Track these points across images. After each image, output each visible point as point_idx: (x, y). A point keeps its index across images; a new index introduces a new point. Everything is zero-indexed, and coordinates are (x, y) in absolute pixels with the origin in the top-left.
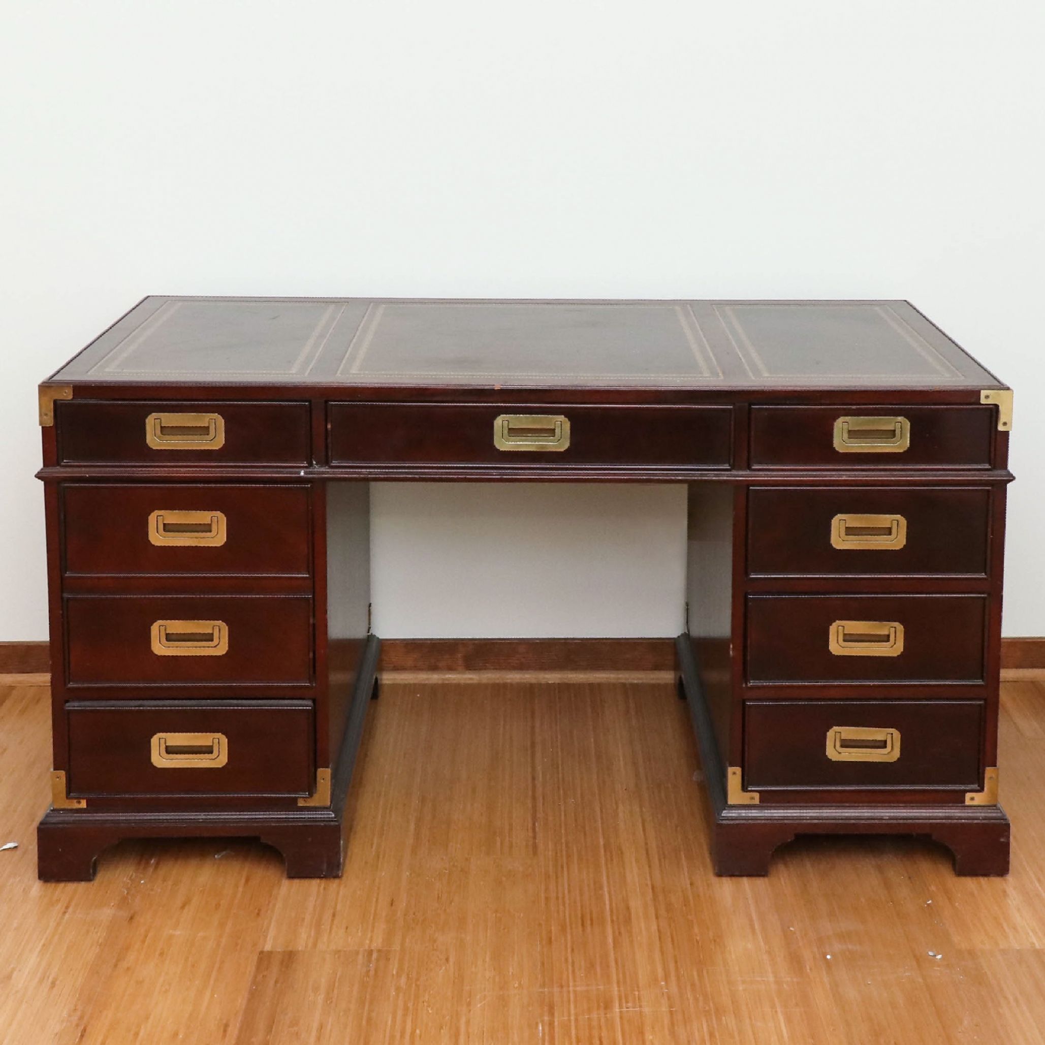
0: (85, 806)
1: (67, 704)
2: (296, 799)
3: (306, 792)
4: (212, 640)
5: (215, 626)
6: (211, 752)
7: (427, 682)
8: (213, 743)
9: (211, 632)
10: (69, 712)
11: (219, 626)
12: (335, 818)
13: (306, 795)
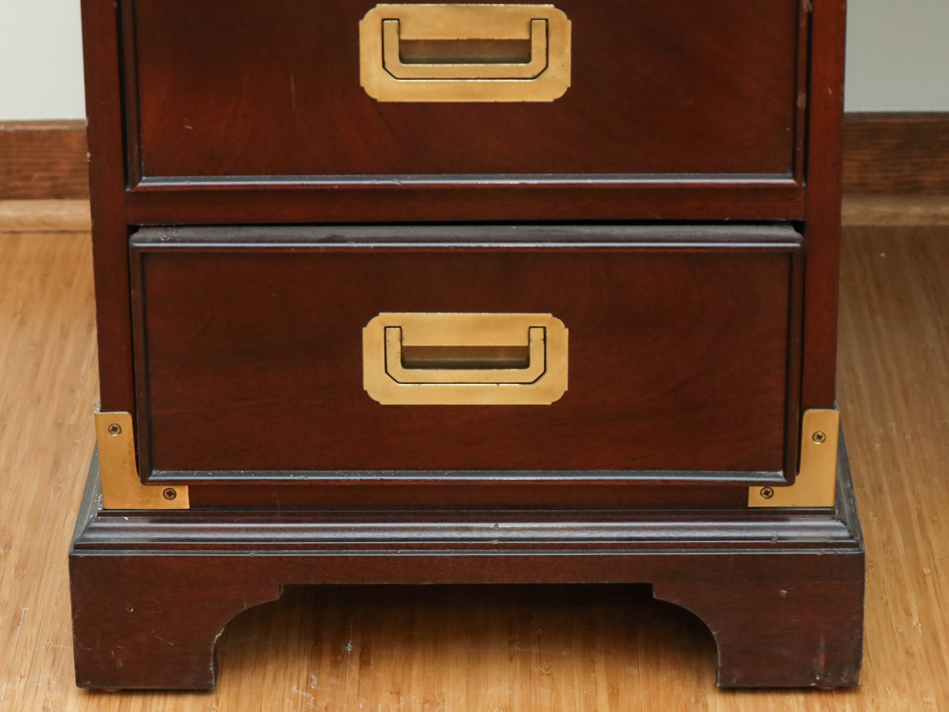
0: (187, 506)
1: (136, 236)
2: (744, 488)
3: (777, 470)
4: (527, 59)
5: (532, 20)
6: (525, 365)
7: (894, 223)
8: (529, 341)
9: (526, 37)
10: (145, 254)
11: (547, 20)
12: (851, 538)
13: (778, 476)
